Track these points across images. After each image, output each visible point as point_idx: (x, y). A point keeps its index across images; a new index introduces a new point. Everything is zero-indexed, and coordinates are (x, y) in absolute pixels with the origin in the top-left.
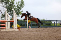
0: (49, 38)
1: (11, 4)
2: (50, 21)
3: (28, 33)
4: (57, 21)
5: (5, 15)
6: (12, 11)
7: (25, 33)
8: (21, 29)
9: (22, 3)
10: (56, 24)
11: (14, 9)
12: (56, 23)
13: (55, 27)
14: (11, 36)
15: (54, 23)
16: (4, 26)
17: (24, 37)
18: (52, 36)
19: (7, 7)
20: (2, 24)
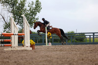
0: (81, 61)
1: (20, 7)
2: (83, 34)
3: (48, 54)
4: (94, 33)
5: (10, 25)
6: (22, 17)
7: (42, 54)
8: (36, 47)
9: (38, 4)
10: (92, 39)
11: (25, 15)
12: (92, 37)
13: (90, 43)
14: (19, 58)
15: (89, 37)
16: (9, 42)
17: (41, 59)
18: (85, 59)
19: (13, 12)
20: (5, 39)
